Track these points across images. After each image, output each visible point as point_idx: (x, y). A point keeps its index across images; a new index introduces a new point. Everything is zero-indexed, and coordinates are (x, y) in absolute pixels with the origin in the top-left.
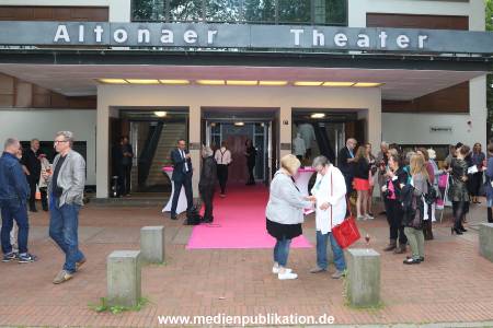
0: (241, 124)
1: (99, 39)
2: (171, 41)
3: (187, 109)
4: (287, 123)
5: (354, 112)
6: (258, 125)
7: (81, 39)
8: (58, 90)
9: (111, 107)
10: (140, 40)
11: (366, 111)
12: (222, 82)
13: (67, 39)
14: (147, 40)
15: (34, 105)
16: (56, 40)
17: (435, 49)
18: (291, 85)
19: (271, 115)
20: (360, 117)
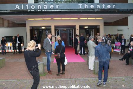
0: (65, 30)
1: (27, 8)
2: (47, 8)
3: (51, 26)
4: (78, 30)
5: (96, 26)
6: (70, 30)
7: (23, 8)
8: (15, 22)
9: (30, 26)
10: (38, 8)
11: (99, 26)
12: (60, 19)
13: (19, 8)
14: (40, 8)
15: (8, 26)
16: (16, 9)
17: (117, 9)
18: (79, 19)
19: (74, 28)
20: (98, 27)
